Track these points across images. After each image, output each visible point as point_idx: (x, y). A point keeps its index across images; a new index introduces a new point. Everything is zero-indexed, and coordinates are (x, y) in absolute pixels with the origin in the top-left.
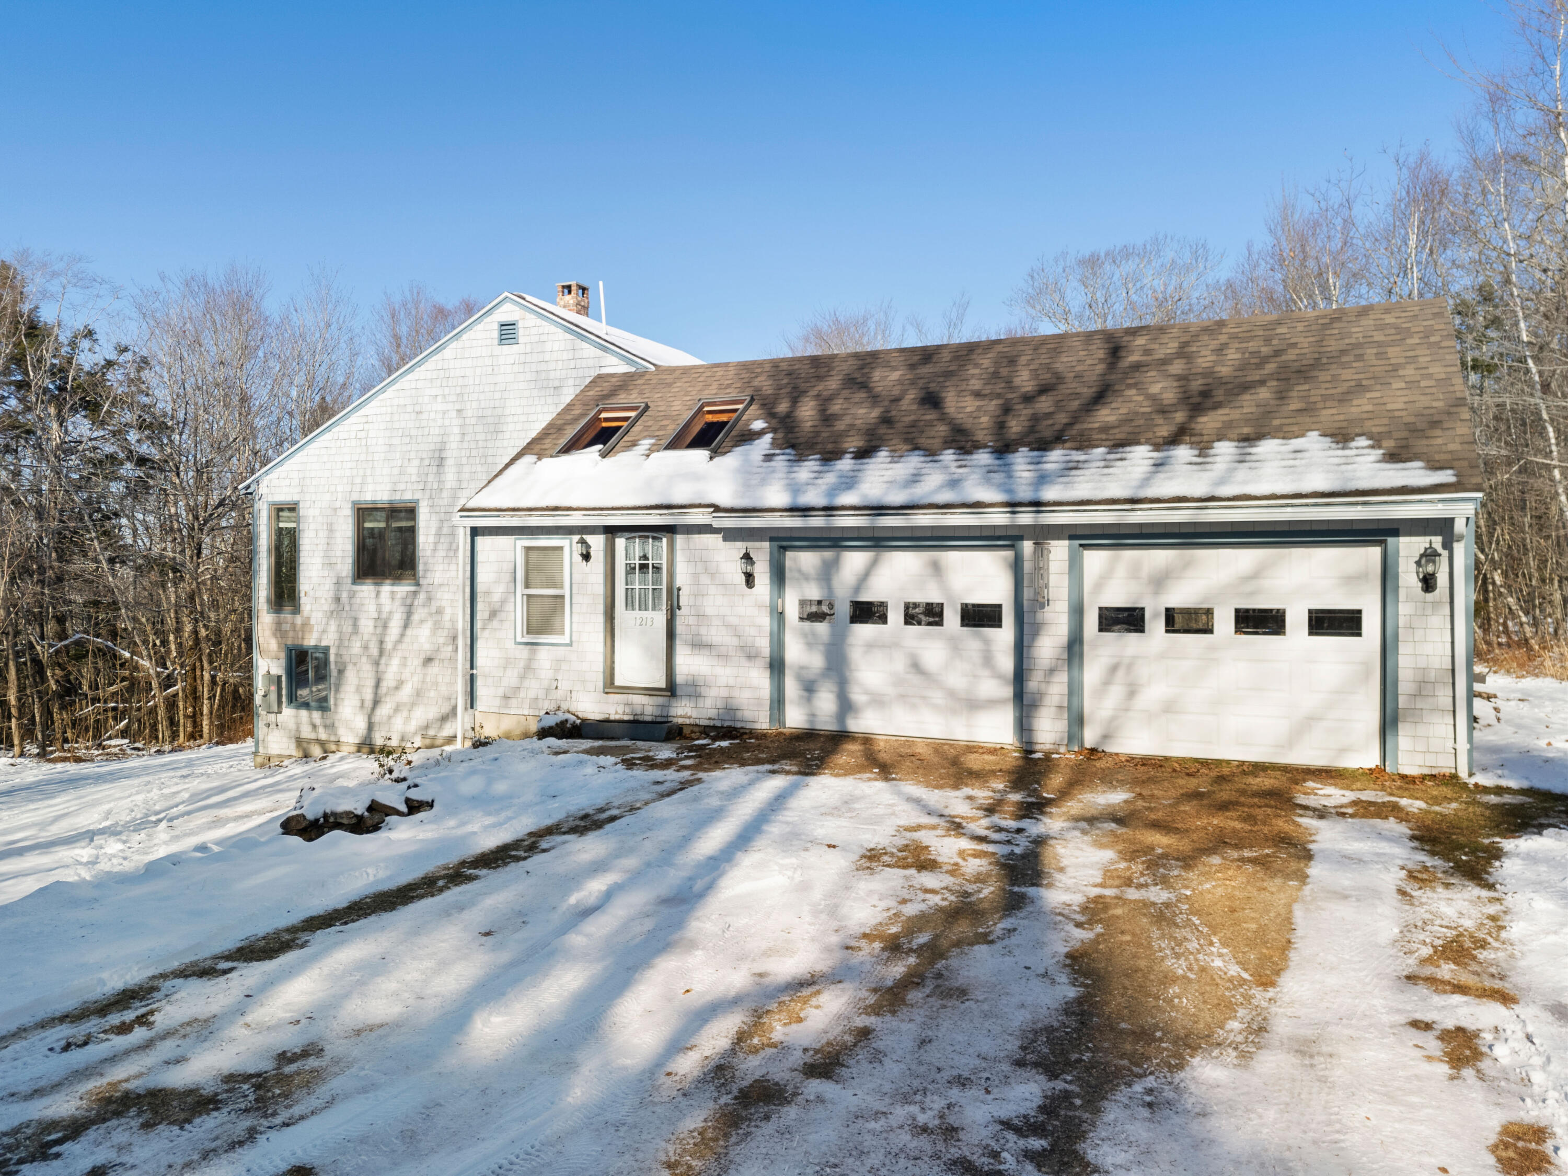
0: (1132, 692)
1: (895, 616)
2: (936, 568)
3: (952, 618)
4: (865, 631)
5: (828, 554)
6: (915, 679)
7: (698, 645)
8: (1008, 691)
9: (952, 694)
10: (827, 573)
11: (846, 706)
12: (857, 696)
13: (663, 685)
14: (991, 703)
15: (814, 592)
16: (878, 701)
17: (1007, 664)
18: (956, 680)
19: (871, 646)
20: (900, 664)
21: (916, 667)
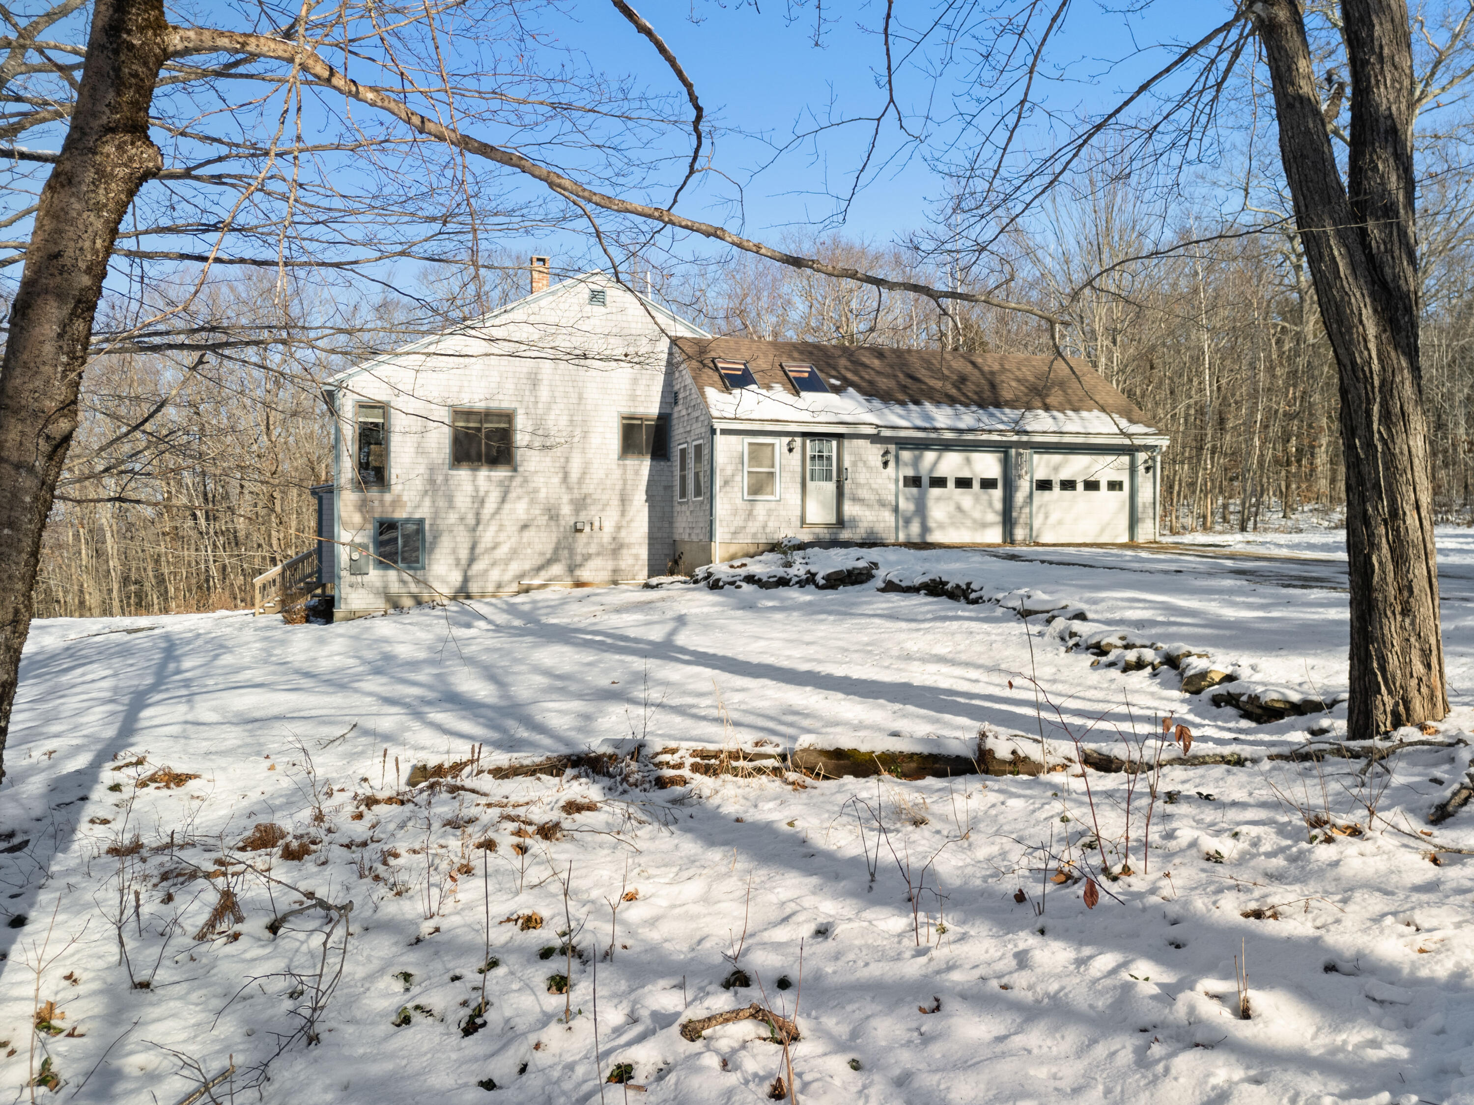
0: (1046, 517)
1: (951, 484)
2: (968, 461)
3: (976, 485)
4: (935, 492)
5: (917, 453)
6: (959, 515)
7: (855, 499)
8: (998, 519)
9: (975, 521)
10: (916, 463)
11: (925, 529)
12: (931, 524)
13: (834, 521)
14: (992, 524)
15: (910, 472)
16: (941, 526)
17: (999, 506)
18: (977, 515)
19: (938, 499)
20: (952, 508)
21: (959, 509)
